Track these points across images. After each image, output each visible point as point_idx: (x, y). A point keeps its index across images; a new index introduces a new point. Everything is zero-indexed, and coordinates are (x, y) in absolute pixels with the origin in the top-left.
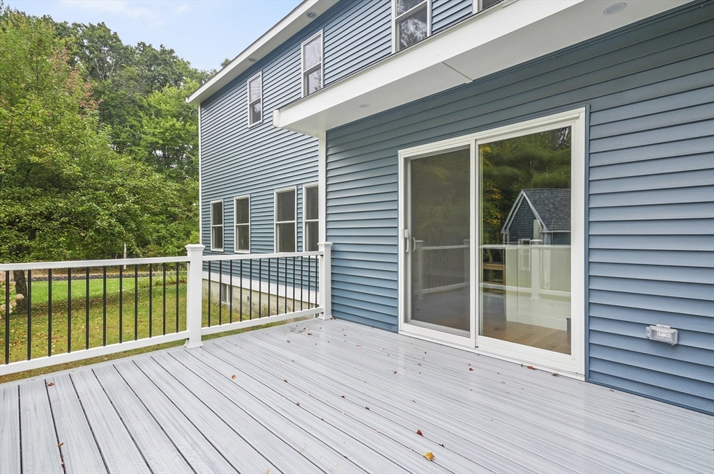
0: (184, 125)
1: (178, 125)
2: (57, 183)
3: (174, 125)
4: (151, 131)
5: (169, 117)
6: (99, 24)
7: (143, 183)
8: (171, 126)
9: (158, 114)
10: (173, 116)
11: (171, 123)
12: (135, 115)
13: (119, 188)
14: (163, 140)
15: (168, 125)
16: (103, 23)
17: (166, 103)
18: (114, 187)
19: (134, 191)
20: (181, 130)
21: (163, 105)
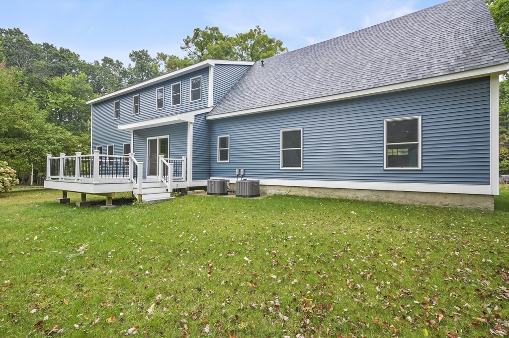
0: (77, 99)
1: (73, 99)
2: (20, 135)
3: (70, 99)
4: (54, 101)
5: (67, 94)
6: (15, 29)
7: (62, 137)
8: (68, 99)
9: (59, 90)
10: (69, 93)
11: (68, 98)
12: (42, 89)
13: (52, 139)
14: (62, 107)
15: (66, 99)
16: (18, 28)
17: (64, 85)
18: (49, 138)
19: (58, 141)
20: (74, 102)
21: (62, 86)
